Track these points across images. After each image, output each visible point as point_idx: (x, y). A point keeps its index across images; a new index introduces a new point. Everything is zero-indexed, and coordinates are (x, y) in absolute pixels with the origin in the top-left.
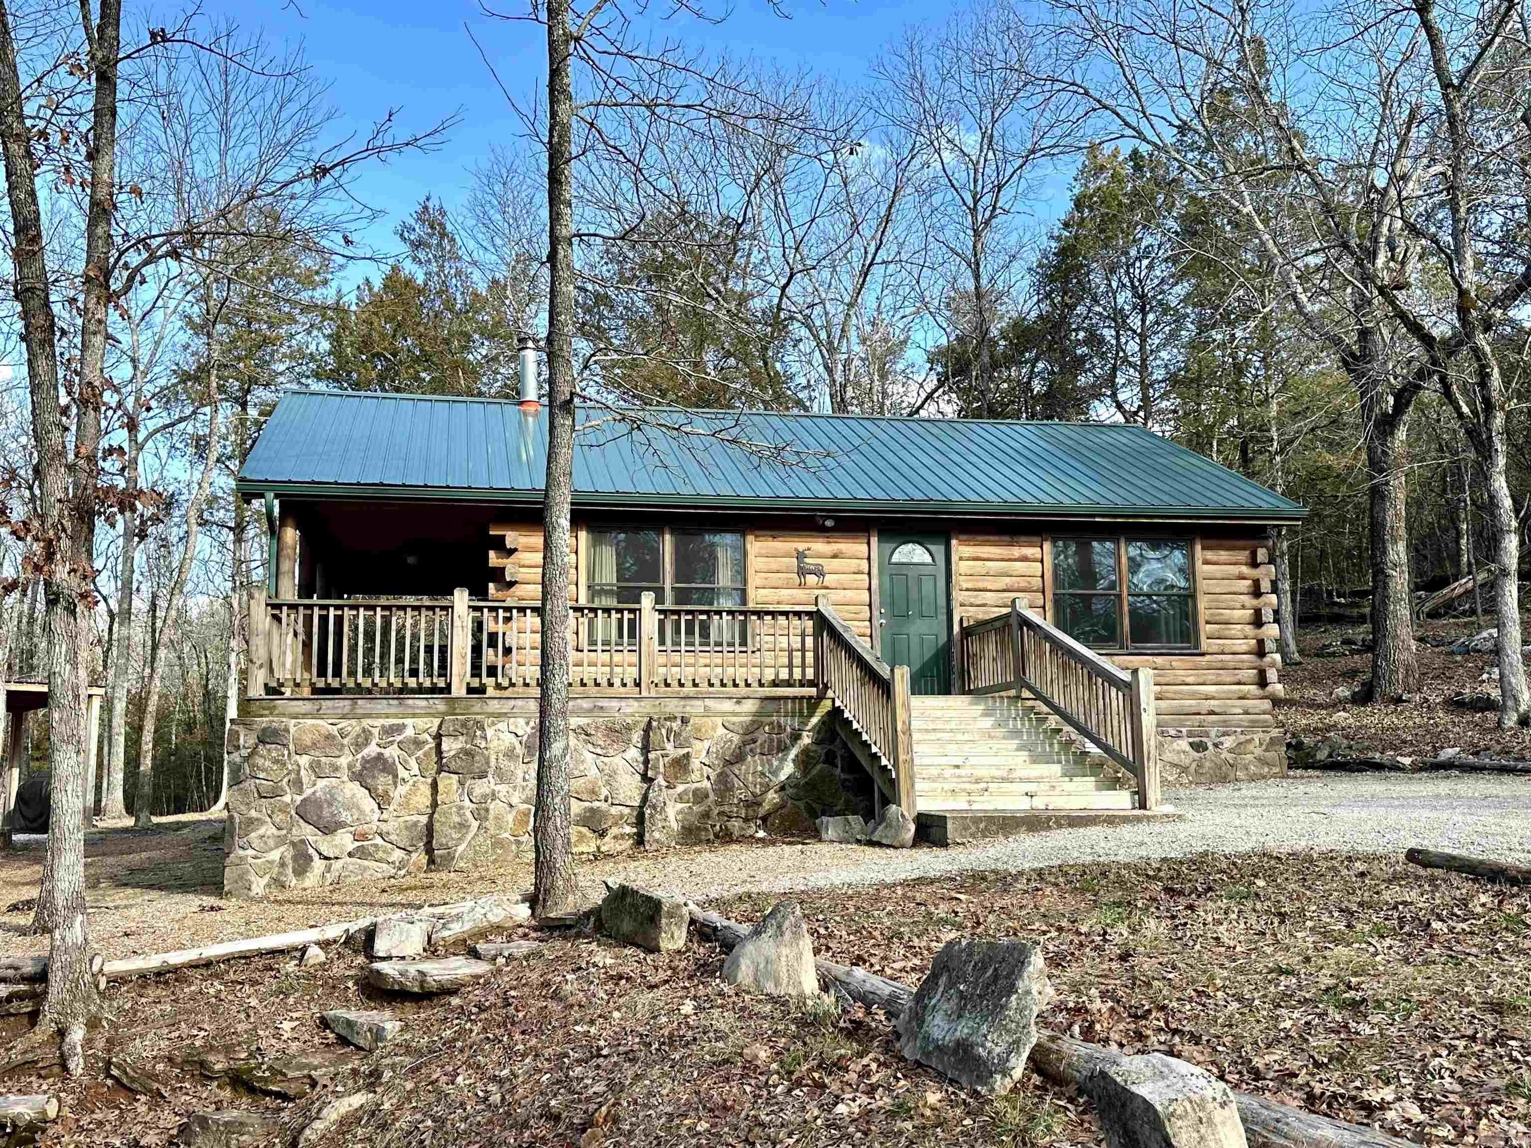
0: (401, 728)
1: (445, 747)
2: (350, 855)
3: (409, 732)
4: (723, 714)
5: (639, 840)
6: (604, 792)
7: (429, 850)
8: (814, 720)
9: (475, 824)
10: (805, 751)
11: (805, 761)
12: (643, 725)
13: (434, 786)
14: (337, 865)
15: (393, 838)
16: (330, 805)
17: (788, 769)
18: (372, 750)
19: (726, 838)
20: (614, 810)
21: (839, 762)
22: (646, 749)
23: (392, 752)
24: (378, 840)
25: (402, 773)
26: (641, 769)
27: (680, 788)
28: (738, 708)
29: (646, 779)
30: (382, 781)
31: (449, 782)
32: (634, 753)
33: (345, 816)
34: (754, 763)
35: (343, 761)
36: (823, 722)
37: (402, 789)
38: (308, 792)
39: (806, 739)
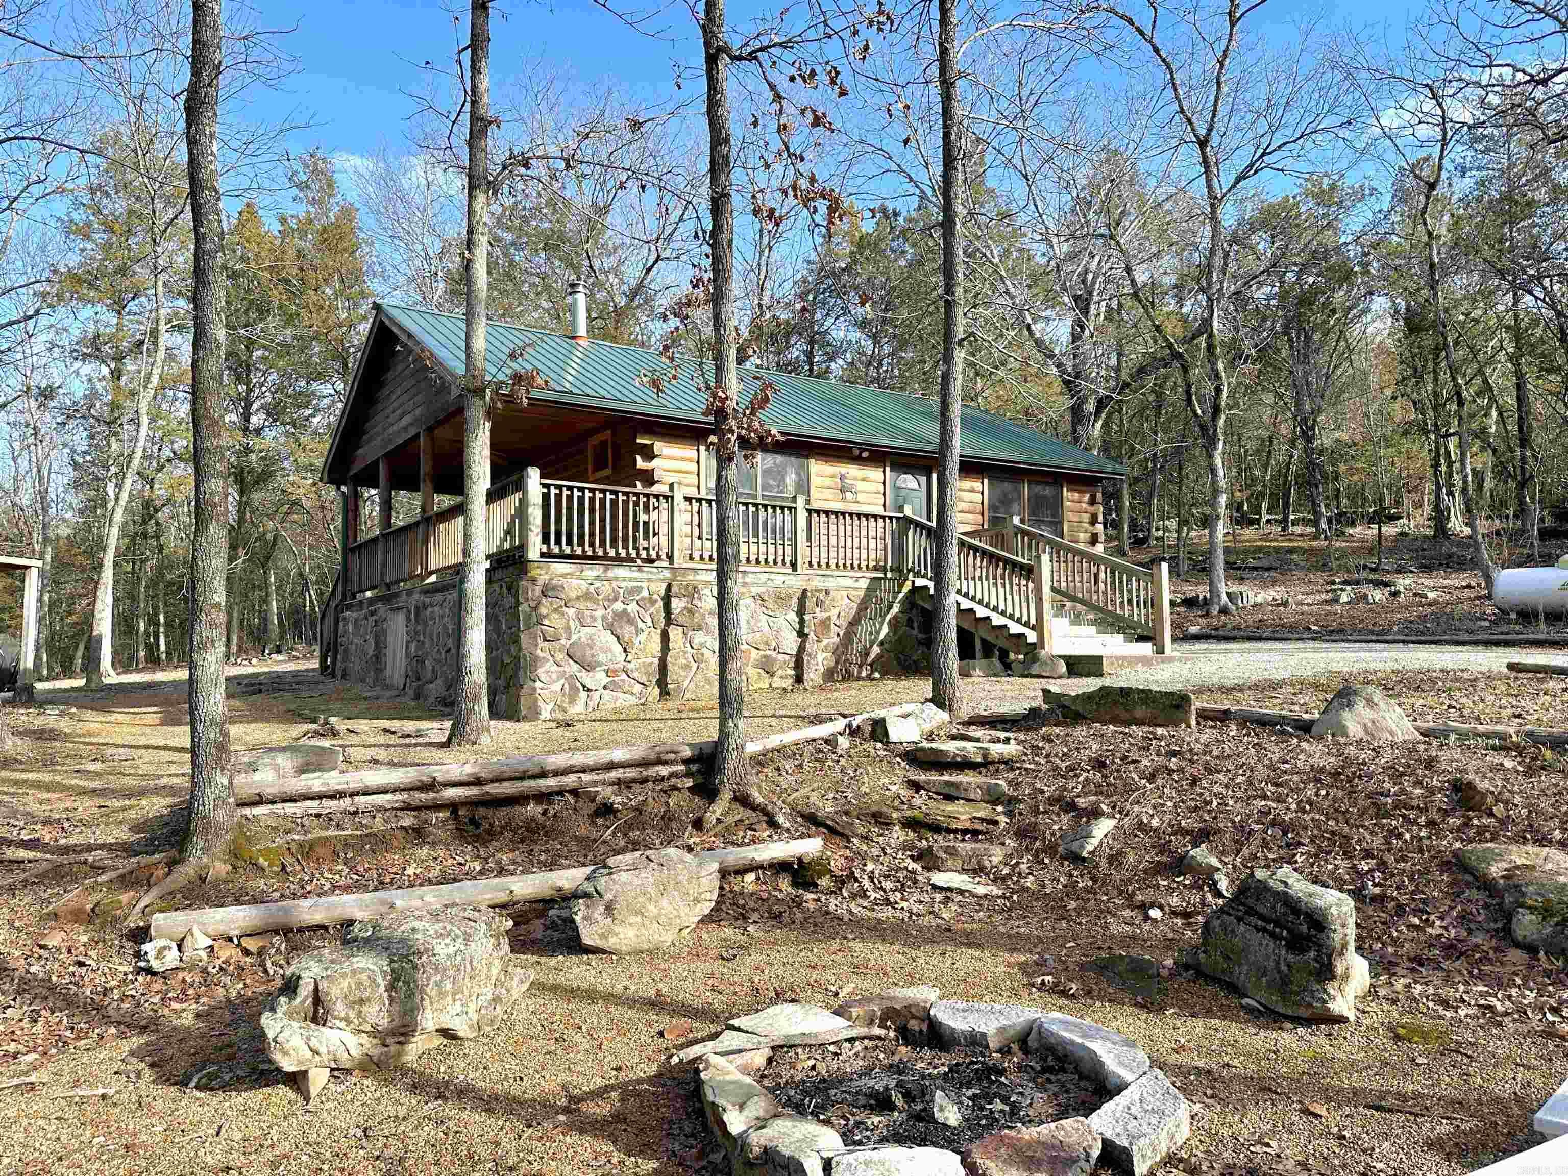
0: (639, 590)
1: (674, 606)
2: (605, 688)
3: (645, 593)
4: (847, 588)
5: (799, 679)
6: (774, 644)
7: (662, 683)
8: (901, 595)
9: (695, 665)
10: (895, 617)
11: (894, 624)
12: (798, 595)
13: (665, 637)
14: (596, 696)
15: (635, 675)
16: (591, 648)
17: (885, 630)
18: (618, 606)
19: (848, 677)
20: (781, 657)
21: (915, 625)
22: (801, 612)
23: (632, 608)
24: (624, 676)
25: (640, 625)
26: (797, 627)
27: (825, 641)
28: (857, 585)
29: (801, 634)
30: (627, 631)
31: (675, 633)
32: (793, 617)
33: (602, 657)
34: (865, 626)
35: (600, 613)
36: (906, 597)
37: (642, 637)
38: (574, 638)
39: (895, 609)
